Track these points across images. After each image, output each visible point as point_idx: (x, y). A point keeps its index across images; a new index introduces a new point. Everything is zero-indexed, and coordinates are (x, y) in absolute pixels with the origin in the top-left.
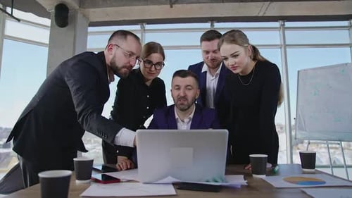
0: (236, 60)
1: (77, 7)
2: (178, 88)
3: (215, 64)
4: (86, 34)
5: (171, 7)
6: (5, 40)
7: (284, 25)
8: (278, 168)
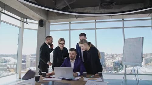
1: (46, 20)
5: (77, 19)
6: (24, 29)
8: (93, 76)
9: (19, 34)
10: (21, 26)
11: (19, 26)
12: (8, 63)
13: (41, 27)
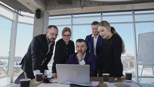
0: (103, 33)
1: (44, 10)
2: (78, 46)
3: (97, 33)
4: (48, 19)
5: (82, 8)
6: (18, 24)
7: (134, 13)
8: (117, 79)
9: (11, 29)
10: (15, 19)
11: (12, 19)
12: (4, 65)
13: (38, 19)
